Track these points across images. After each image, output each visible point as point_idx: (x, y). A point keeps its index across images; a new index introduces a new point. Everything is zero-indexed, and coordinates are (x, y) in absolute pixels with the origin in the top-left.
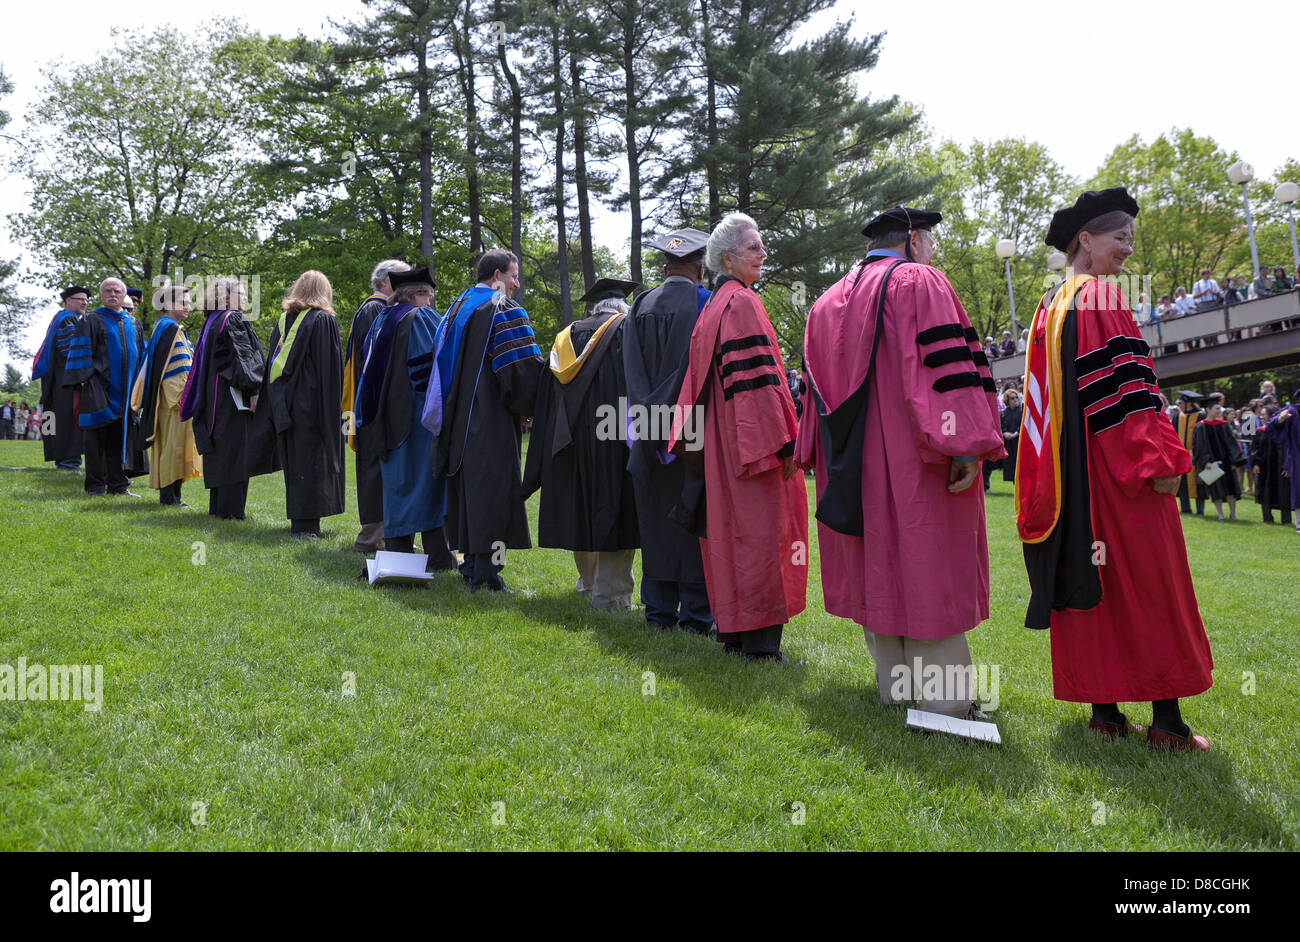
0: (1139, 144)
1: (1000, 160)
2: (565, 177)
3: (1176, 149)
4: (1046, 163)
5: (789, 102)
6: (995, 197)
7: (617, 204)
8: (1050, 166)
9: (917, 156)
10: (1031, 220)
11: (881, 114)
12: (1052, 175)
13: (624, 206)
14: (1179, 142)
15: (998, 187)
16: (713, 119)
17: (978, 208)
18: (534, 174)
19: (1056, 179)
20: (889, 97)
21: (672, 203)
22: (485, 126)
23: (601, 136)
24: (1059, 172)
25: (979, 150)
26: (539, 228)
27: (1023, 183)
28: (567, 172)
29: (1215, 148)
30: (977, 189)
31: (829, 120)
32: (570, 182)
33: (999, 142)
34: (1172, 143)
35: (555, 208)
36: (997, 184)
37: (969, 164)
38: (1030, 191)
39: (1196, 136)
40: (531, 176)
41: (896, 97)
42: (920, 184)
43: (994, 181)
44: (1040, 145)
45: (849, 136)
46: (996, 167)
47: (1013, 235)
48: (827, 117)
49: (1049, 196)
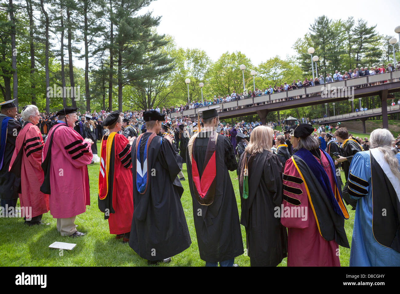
0: (228, 54)
1: (194, 54)
2: (64, 47)
3: (237, 56)
4: (206, 56)
5: (132, 33)
6: (193, 64)
7: (81, 58)
8: (206, 57)
9: (172, 51)
10: (201, 71)
11: (160, 39)
12: (207, 59)
13: (83, 59)
14: (238, 54)
15: (193, 61)
16: (112, 34)
17: (188, 66)
18: (54, 45)
19: (208, 60)
20: (162, 35)
21: (98, 59)
22: (37, 27)
23: (77, 35)
24: (209, 59)
25: (189, 51)
26: (56, 62)
27: (199, 61)
28: (65, 46)
29: (245, 57)
30: (188, 61)
31: (146, 39)
32: (66, 49)
33: (194, 49)
34: (236, 55)
35: (61, 57)
36: (193, 60)
37: (185, 54)
38: (201, 63)
39: (241, 53)
40: (52, 46)
41: (164, 35)
42: (169, 60)
43: (192, 59)
44: (204, 51)
45: (151, 44)
46: (193, 56)
47: (197, 75)
48: (145, 38)
49: (206, 65)
